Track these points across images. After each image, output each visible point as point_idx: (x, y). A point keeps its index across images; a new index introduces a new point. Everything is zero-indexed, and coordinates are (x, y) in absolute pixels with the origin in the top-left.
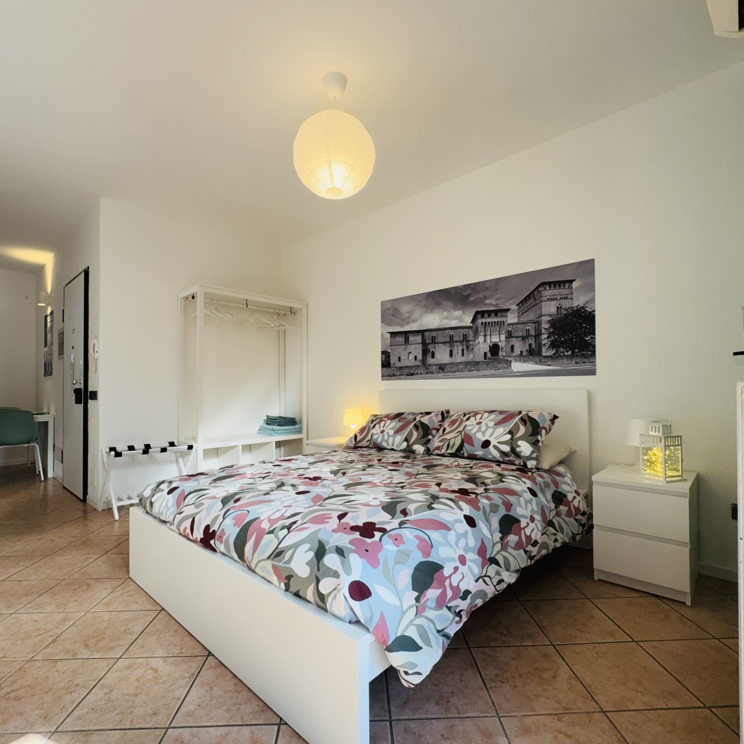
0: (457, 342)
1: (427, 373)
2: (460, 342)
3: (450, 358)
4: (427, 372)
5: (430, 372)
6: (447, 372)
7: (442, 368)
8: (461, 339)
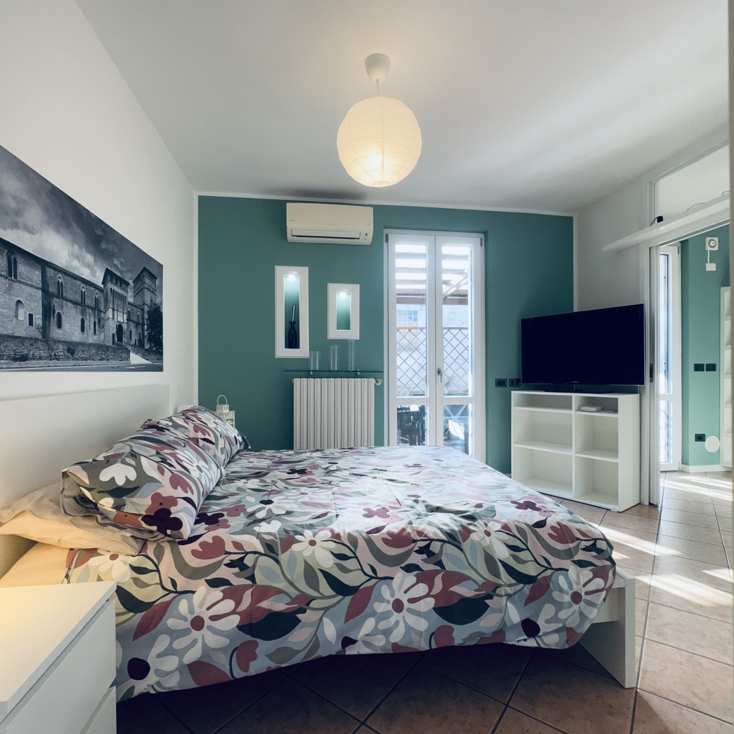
0: (89, 307)
1: (50, 358)
2: (93, 309)
3: (81, 335)
4: (51, 355)
5: (55, 355)
6: (77, 359)
7: (72, 349)
8: (93, 305)
